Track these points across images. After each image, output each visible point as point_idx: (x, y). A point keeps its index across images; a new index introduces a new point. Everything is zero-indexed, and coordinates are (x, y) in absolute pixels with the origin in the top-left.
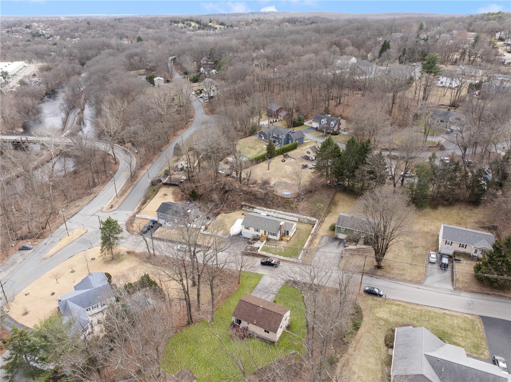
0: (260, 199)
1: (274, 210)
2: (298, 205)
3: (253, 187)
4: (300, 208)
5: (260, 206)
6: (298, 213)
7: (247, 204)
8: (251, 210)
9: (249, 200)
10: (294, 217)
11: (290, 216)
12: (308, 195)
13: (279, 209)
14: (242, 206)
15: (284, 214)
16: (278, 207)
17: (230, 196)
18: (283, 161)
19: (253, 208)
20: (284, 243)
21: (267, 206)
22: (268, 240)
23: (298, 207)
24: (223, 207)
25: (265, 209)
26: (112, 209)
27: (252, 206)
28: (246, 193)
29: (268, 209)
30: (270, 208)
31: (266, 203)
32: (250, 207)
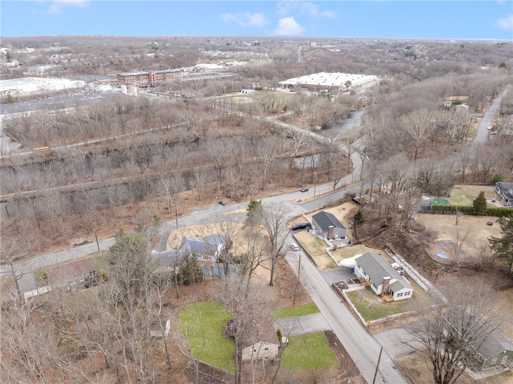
0: (407, 248)
1: (411, 267)
2: (442, 274)
3: (412, 233)
4: (441, 279)
5: (402, 255)
6: (434, 283)
7: (391, 247)
8: (390, 254)
9: (396, 245)
10: (425, 284)
11: (422, 281)
12: (465, 270)
13: (418, 268)
14: (386, 247)
15: (417, 276)
16: (418, 265)
17: (384, 232)
18: (488, 224)
19: (393, 253)
20: (380, 300)
21: (408, 259)
22: (368, 288)
23: (440, 276)
24: (370, 239)
25: (403, 260)
26: (298, 203)
27: (394, 251)
28: (400, 236)
29: (406, 263)
30: (409, 262)
31: (409, 256)
32: (391, 251)
